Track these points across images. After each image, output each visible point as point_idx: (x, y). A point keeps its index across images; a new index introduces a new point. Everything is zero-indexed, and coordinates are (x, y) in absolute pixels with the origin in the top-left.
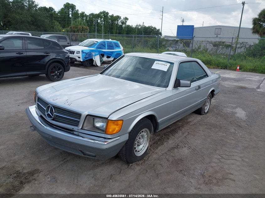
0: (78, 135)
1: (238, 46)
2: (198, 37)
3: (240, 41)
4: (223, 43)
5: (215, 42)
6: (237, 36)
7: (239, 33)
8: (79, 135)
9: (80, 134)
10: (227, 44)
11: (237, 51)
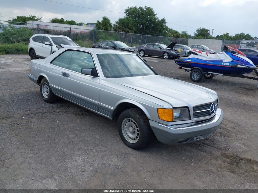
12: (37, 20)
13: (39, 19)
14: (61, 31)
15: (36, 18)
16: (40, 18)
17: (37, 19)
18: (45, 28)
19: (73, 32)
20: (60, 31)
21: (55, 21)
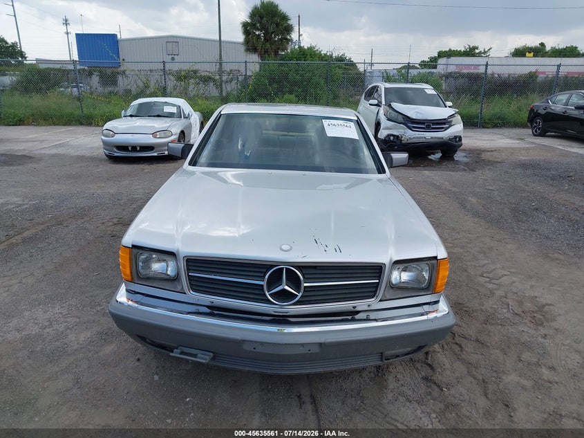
0: (367, 320)
1: (224, 78)
2: (131, 62)
3: (227, 67)
4: (195, 72)
5: (179, 72)
6: (218, 57)
7: (221, 51)
8: (372, 318)
9: (373, 315)
10: (203, 74)
11: (224, 88)
12: (479, 55)
13: (485, 52)
14: (509, 75)
15: (477, 51)
16: (486, 50)
17: (480, 53)
18: (472, 71)
19: (542, 76)
20: (507, 76)
21: (519, 53)
